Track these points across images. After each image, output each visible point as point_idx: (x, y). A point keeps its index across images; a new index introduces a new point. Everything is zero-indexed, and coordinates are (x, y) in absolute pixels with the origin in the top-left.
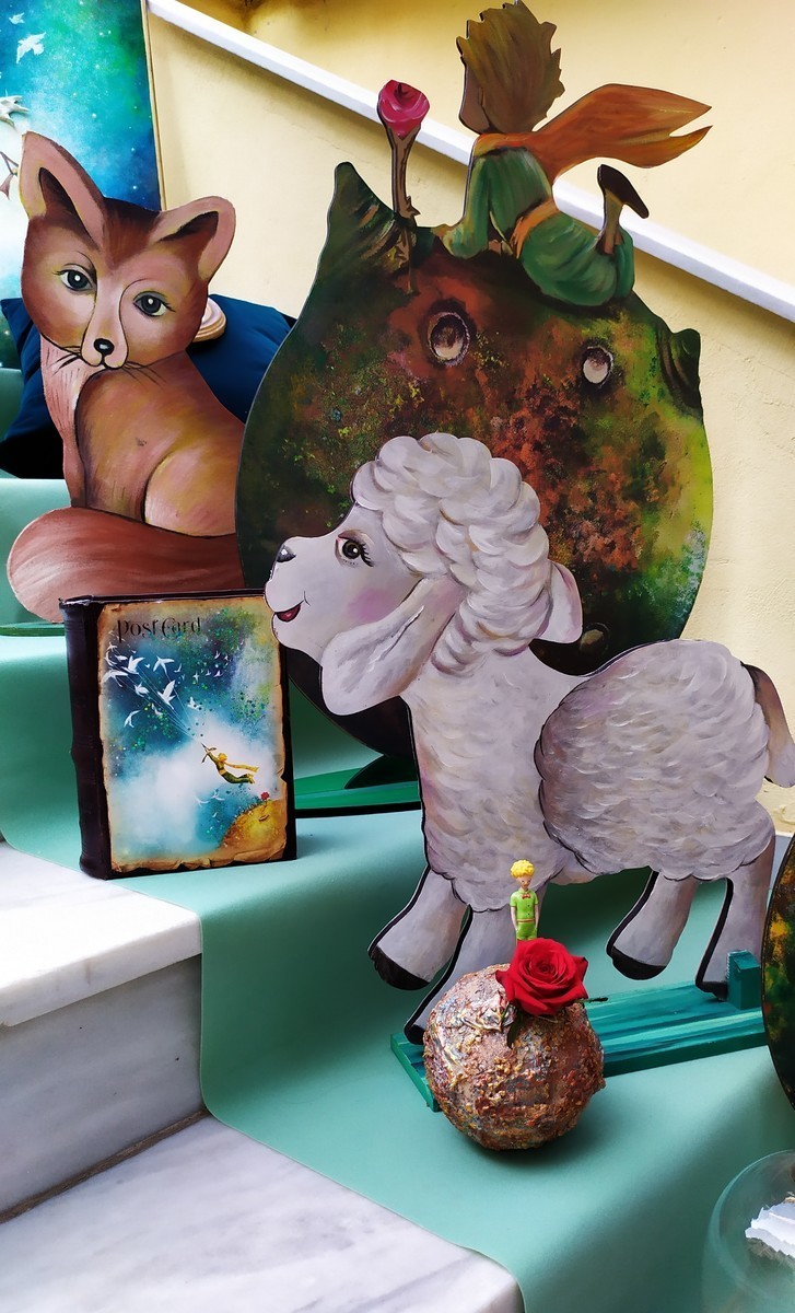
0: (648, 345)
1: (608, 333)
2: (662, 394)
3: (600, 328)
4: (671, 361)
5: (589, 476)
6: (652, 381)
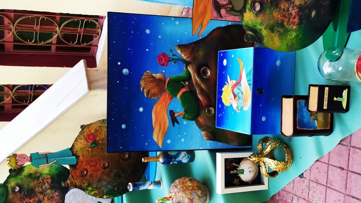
0: (12, 179)
1: (10, 187)
2: (21, 175)
3: (10, 189)
4: (15, 174)
5: (35, 188)
6: (18, 177)
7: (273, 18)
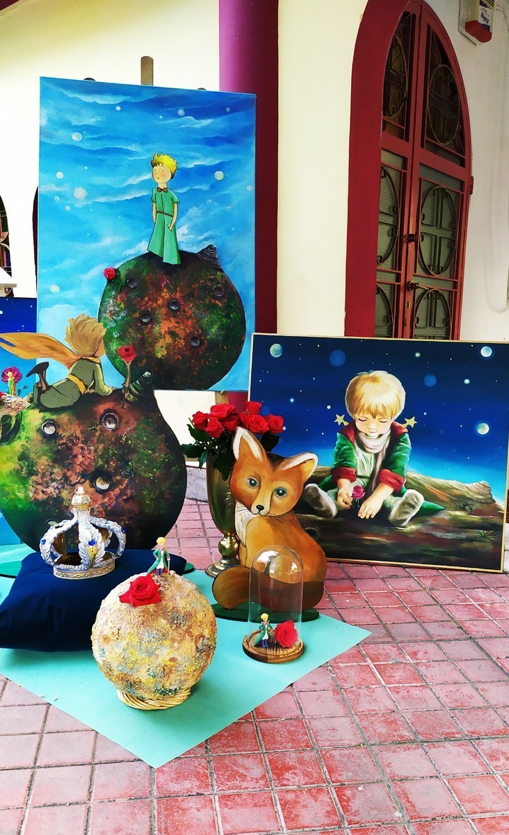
7: (39, 457)
